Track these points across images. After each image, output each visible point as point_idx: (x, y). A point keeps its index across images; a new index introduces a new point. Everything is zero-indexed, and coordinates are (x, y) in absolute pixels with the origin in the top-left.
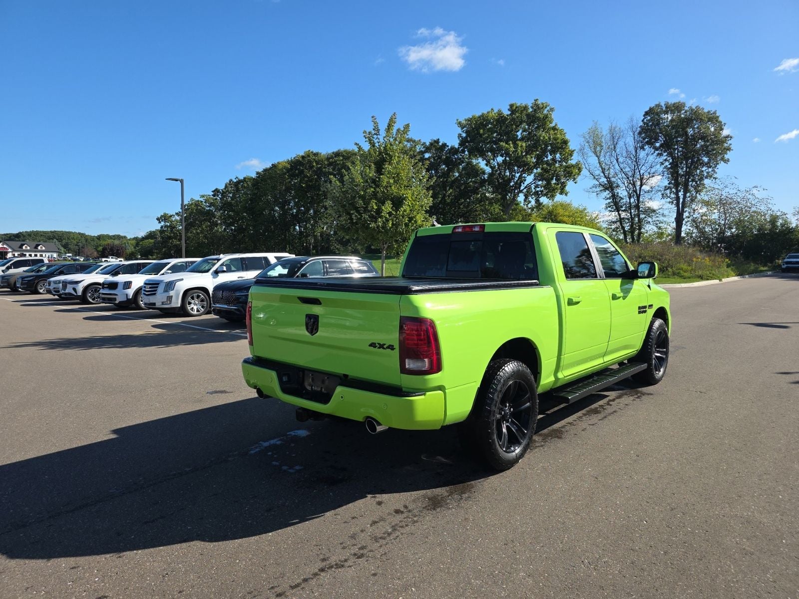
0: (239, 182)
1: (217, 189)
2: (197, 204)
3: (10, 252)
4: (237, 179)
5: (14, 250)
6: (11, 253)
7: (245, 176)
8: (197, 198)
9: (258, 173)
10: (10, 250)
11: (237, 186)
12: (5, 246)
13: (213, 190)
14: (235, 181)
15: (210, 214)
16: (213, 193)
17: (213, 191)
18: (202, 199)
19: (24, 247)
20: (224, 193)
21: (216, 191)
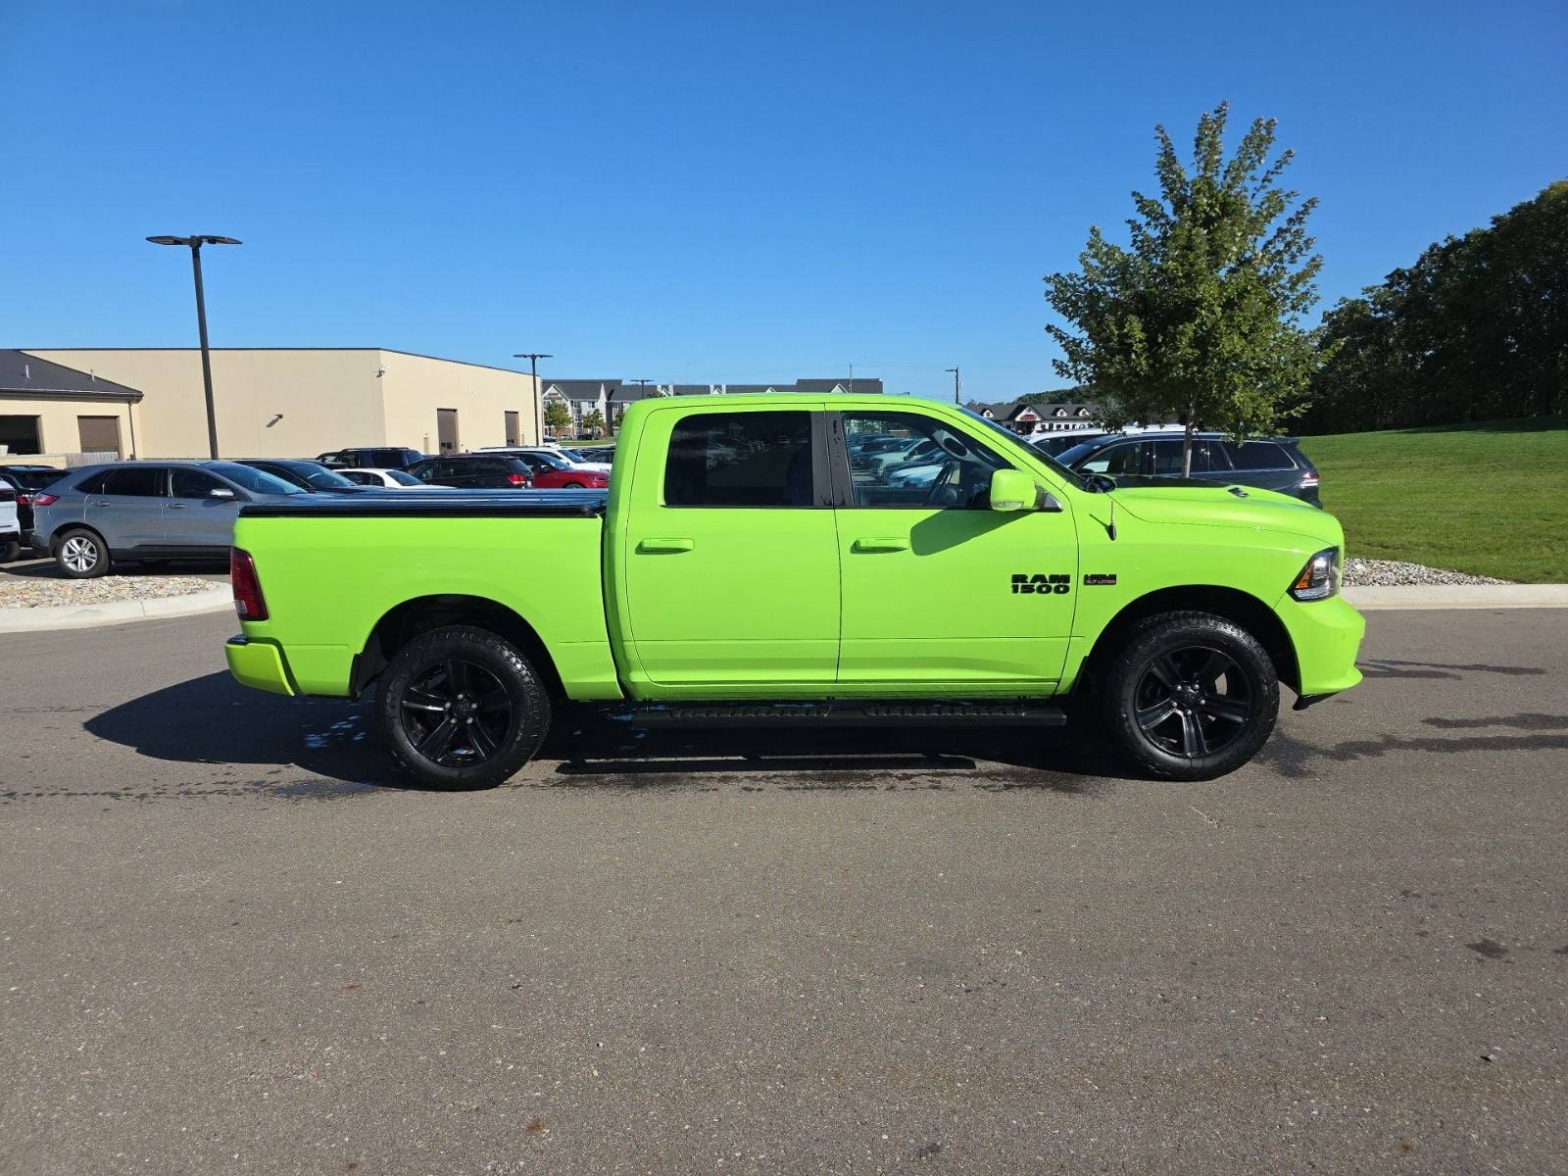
0: (1455, 246)
1: (1398, 270)
2: (1353, 308)
3: (1038, 422)
4: (1450, 241)
5: (1044, 419)
6: (1039, 425)
7: (1469, 231)
8: (1355, 295)
9: (1496, 220)
10: (1038, 419)
11: (1444, 256)
12: (1032, 413)
13: (1389, 274)
14: (1444, 245)
15: (1382, 327)
16: (1387, 281)
17: (1387, 277)
18: (1366, 297)
19: (1059, 414)
20: (1415, 277)
21: (1397, 276)
